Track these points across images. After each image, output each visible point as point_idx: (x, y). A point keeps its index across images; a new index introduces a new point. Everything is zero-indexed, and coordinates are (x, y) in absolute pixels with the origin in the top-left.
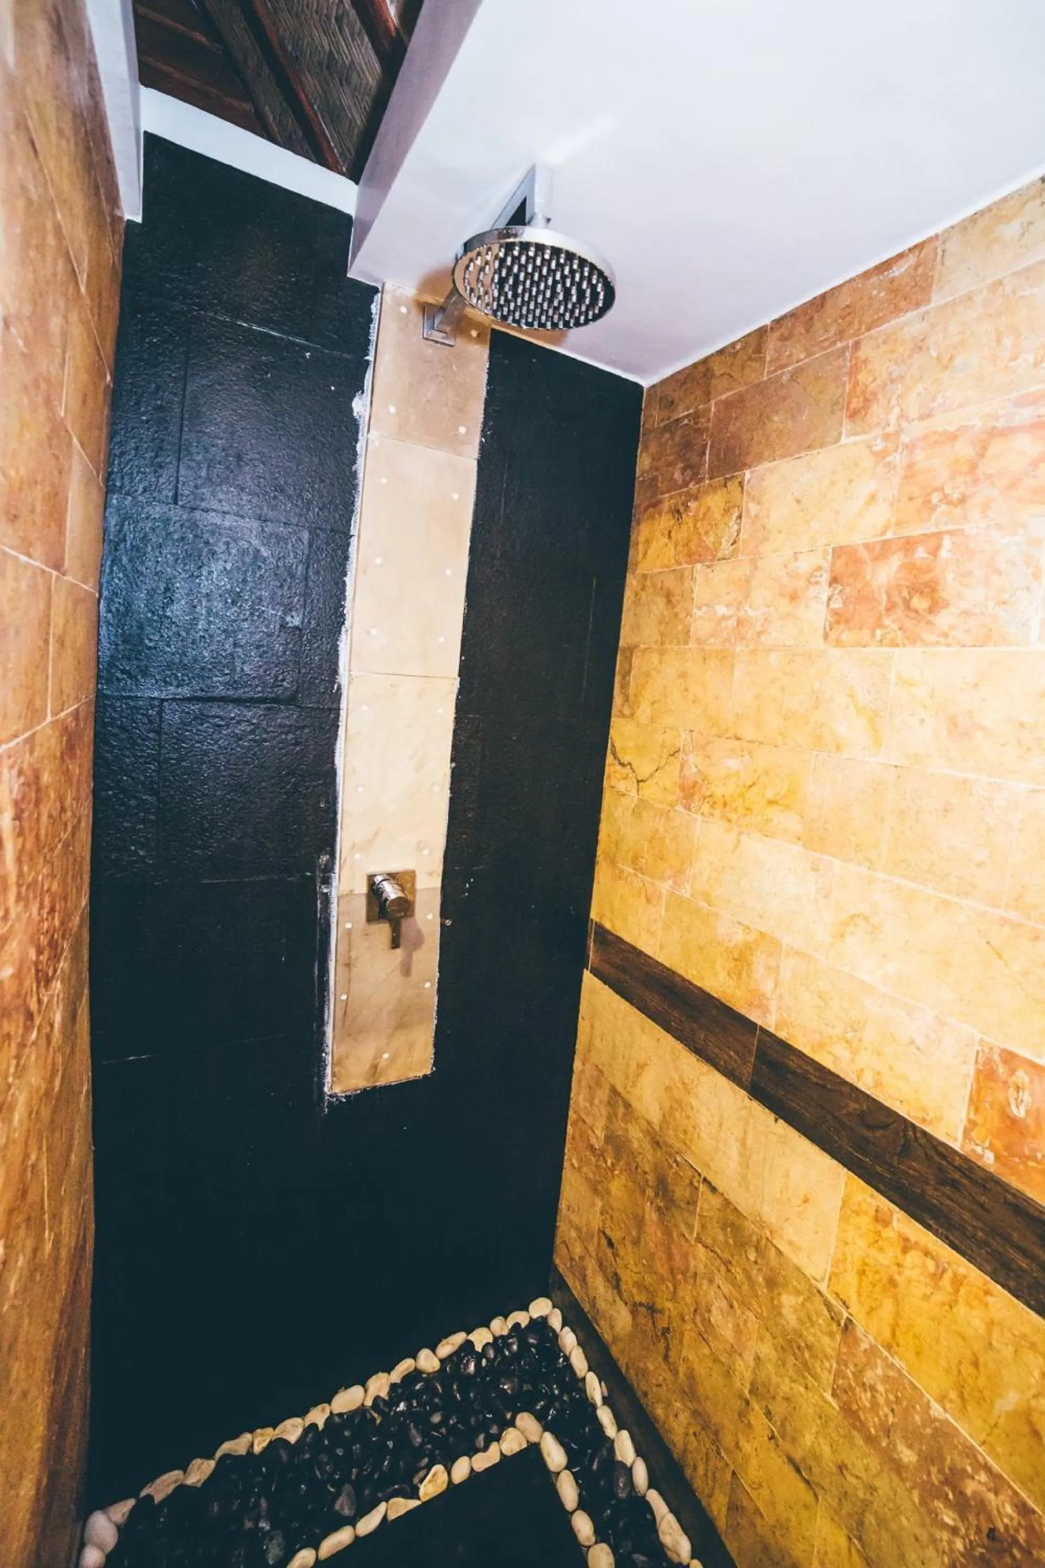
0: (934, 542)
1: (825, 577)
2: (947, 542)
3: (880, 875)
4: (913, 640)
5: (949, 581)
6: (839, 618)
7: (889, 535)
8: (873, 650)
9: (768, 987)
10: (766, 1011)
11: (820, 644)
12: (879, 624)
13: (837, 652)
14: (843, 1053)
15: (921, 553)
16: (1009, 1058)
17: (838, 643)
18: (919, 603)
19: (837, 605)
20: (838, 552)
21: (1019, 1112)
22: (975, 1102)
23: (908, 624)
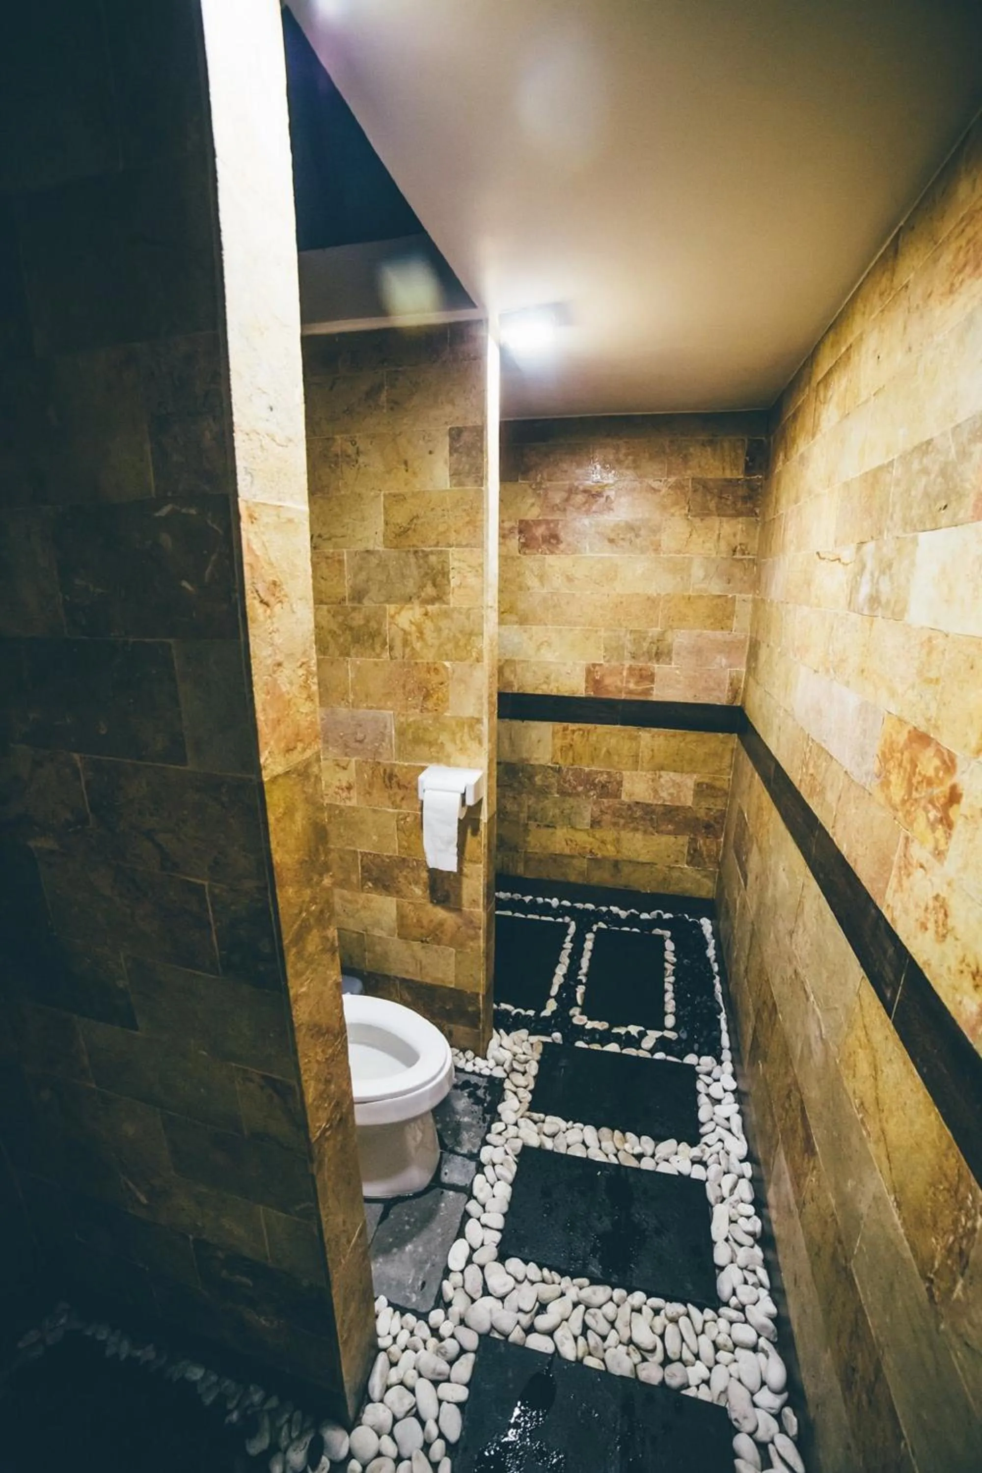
0: (557, 522)
1: (516, 531)
2: (561, 523)
3: (550, 627)
4: (552, 553)
5: (562, 535)
6: (525, 546)
7: (540, 518)
8: (538, 556)
9: (512, 678)
10: (512, 686)
11: (518, 555)
12: (540, 547)
13: (524, 557)
14: (545, 687)
15: (552, 525)
16: (594, 665)
17: (525, 554)
18: (552, 541)
19: (522, 540)
20: (521, 521)
21: (597, 678)
22: (587, 681)
23: (550, 548)
